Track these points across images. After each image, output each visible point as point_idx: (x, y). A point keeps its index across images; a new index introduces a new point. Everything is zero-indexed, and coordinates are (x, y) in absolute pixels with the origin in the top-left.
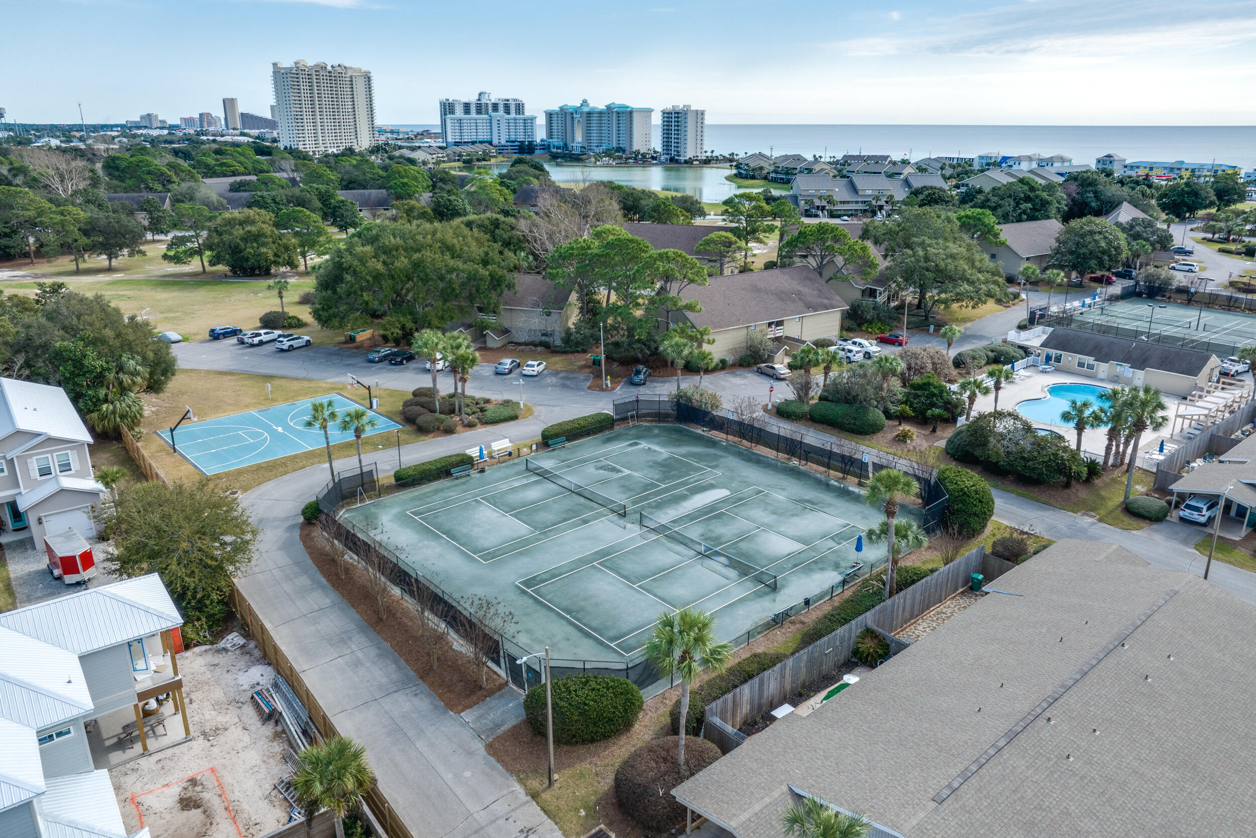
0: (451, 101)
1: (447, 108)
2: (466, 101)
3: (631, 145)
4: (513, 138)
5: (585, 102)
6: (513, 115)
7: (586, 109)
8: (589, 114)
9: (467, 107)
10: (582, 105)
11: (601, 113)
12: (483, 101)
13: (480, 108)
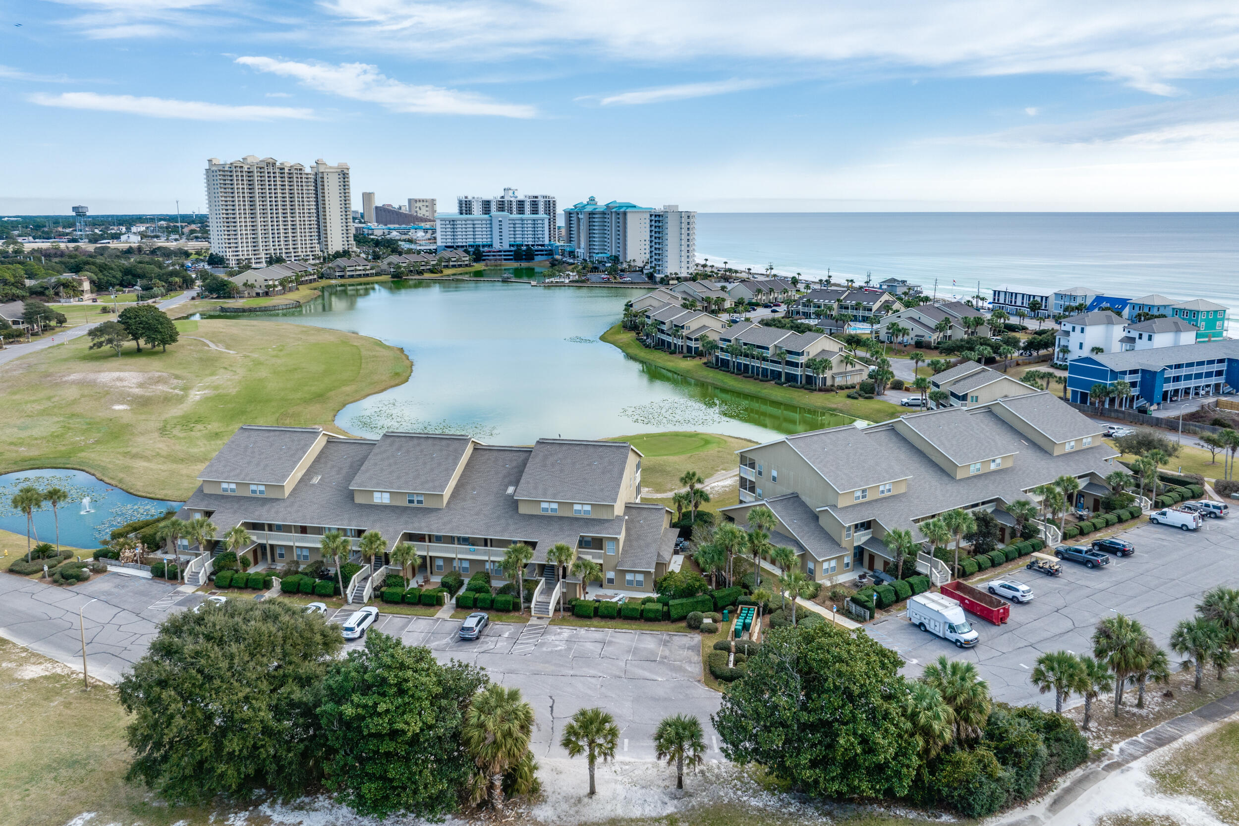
0: (470, 198)
1: (465, 206)
2: (486, 197)
3: (625, 253)
4: (519, 241)
5: (592, 199)
6: (528, 215)
7: (589, 209)
8: (591, 214)
9: (486, 205)
10: (588, 204)
11: (604, 213)
12: (507, 198)
13: (502, 206)
